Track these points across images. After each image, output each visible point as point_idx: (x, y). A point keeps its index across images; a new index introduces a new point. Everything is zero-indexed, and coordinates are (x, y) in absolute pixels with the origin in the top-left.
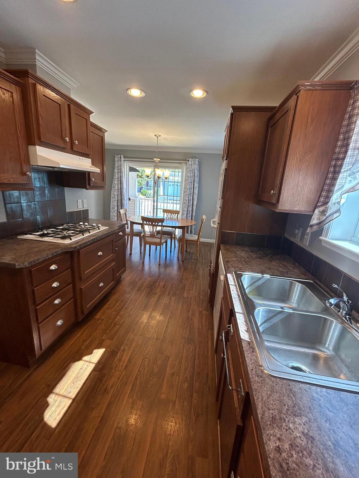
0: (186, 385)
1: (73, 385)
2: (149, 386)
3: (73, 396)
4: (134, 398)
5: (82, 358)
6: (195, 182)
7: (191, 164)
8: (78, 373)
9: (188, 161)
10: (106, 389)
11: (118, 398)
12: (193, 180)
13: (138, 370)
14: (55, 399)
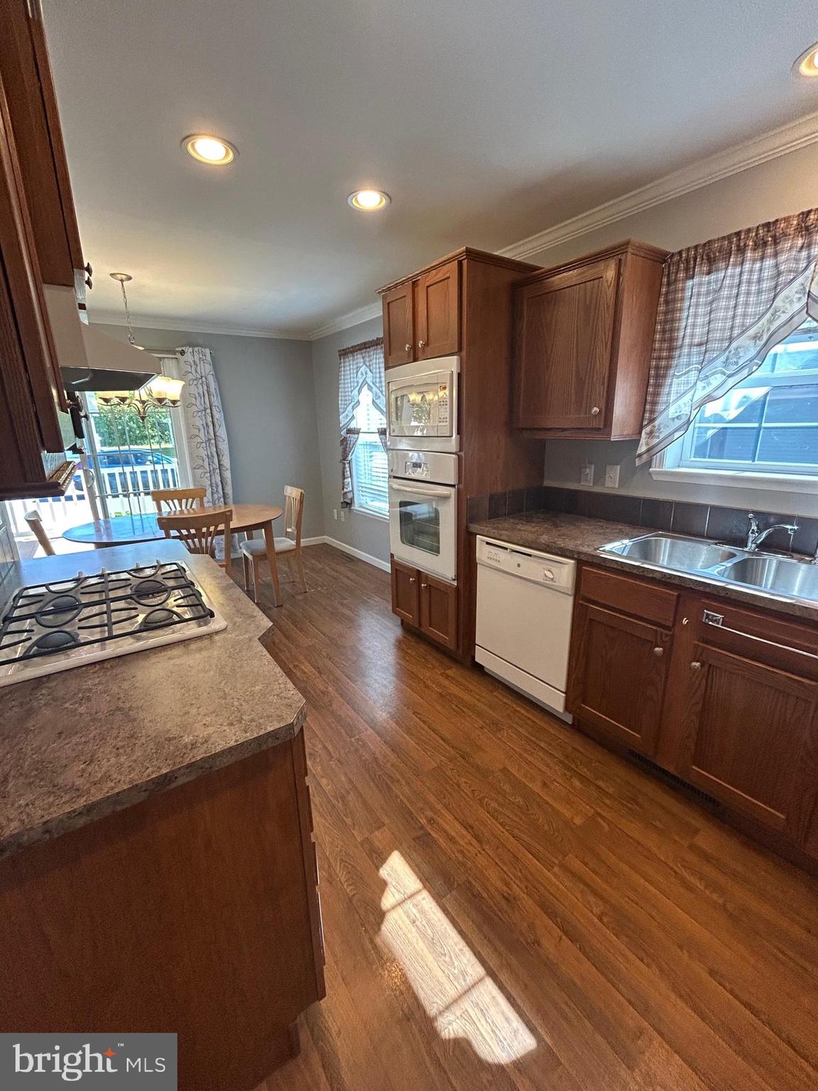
0: (577, 783)
1: (447, 959)
2: (546, 827)
3: (480, 971)
4: (556, 862)
5: (381, 910)
6: (214, 408)
7: (194, 361)
8: (423, 934)
9: (182, 353)
10: (504, 897)
11: (538, 886)
12: (208, 404)
13: (502, 825)
14: (458, 1013)
